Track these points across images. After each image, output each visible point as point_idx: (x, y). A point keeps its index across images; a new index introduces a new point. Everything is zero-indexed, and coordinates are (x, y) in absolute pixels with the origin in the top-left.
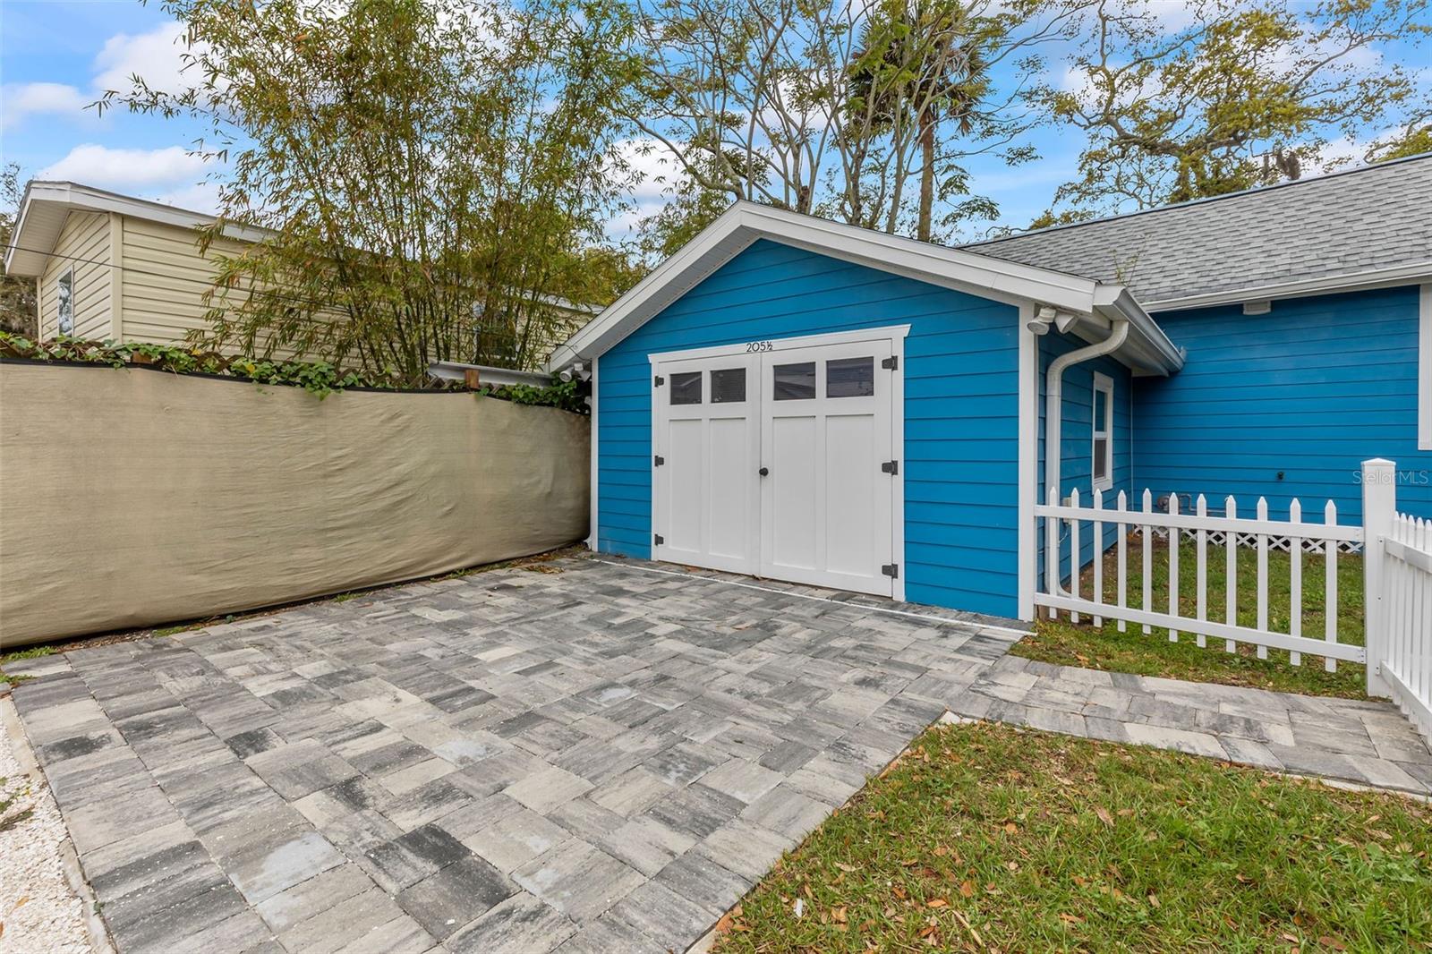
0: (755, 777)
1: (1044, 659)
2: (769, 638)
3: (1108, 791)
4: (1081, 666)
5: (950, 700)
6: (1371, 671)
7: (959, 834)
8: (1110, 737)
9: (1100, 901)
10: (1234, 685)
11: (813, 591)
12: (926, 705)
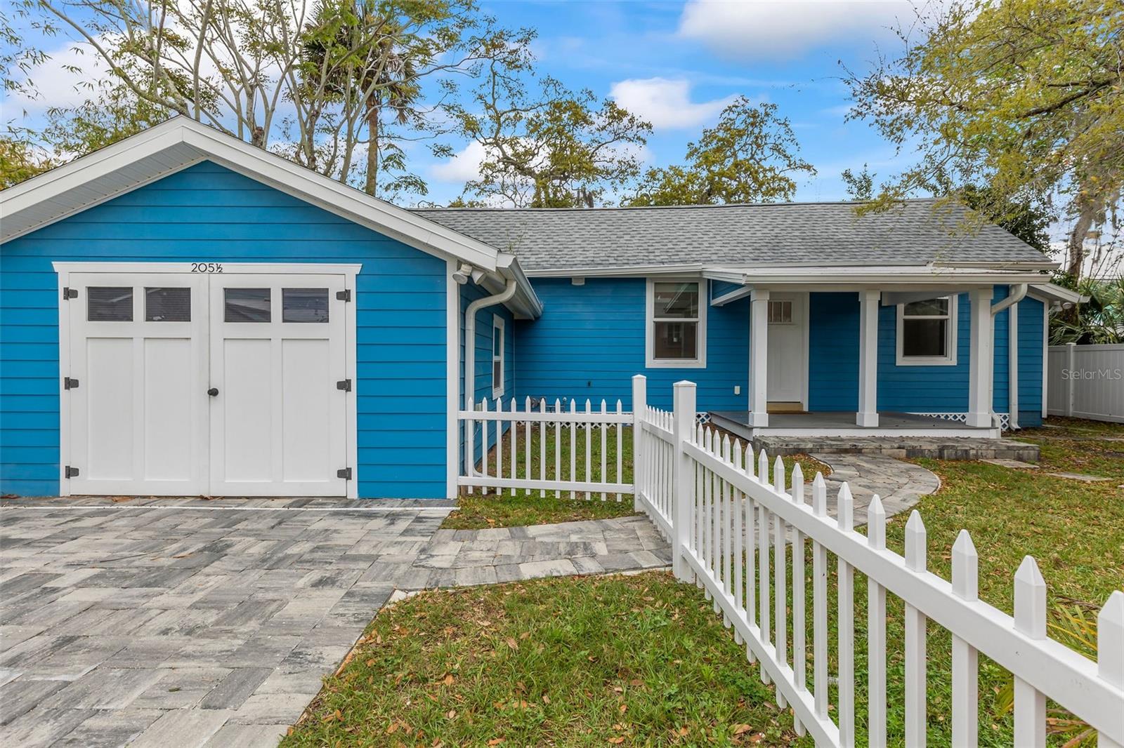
0: (196, 726)
1: (466, 527)
2: (218, 559)
3: (513, 622)
4: (490, 527)
5: (397, 580)
6: (636, 497)
7: (408, 703)
8: (510, 578)
9: (514, 717)
10: (576, 520)
11: (269, 502)
12: (378, 590)
